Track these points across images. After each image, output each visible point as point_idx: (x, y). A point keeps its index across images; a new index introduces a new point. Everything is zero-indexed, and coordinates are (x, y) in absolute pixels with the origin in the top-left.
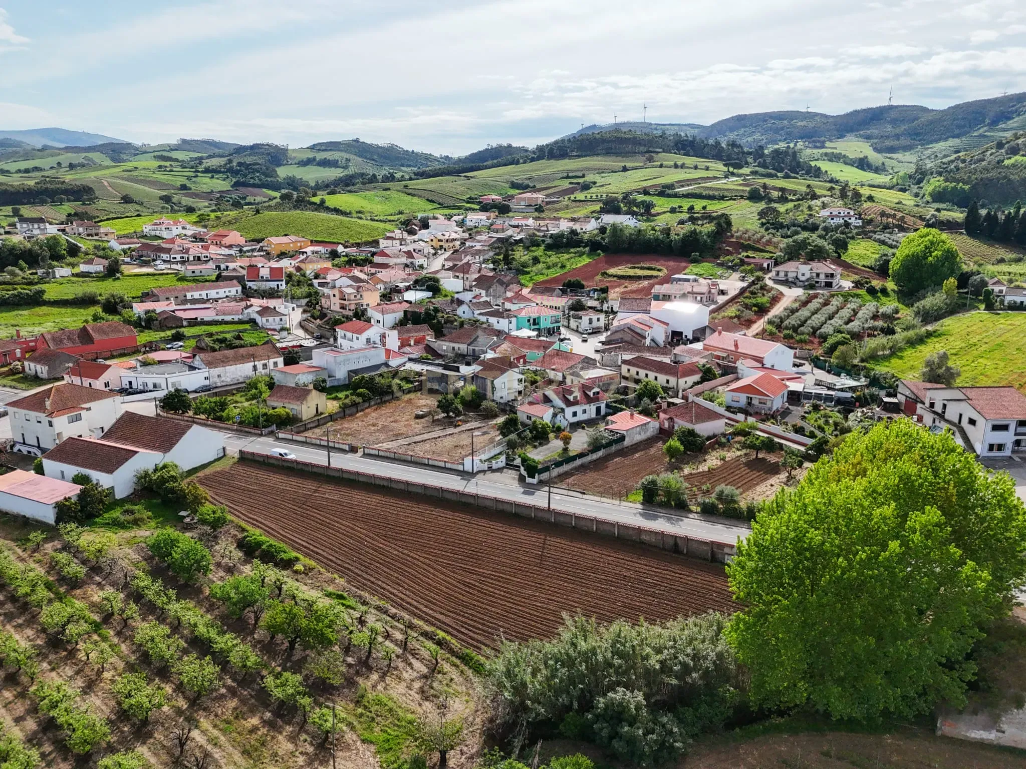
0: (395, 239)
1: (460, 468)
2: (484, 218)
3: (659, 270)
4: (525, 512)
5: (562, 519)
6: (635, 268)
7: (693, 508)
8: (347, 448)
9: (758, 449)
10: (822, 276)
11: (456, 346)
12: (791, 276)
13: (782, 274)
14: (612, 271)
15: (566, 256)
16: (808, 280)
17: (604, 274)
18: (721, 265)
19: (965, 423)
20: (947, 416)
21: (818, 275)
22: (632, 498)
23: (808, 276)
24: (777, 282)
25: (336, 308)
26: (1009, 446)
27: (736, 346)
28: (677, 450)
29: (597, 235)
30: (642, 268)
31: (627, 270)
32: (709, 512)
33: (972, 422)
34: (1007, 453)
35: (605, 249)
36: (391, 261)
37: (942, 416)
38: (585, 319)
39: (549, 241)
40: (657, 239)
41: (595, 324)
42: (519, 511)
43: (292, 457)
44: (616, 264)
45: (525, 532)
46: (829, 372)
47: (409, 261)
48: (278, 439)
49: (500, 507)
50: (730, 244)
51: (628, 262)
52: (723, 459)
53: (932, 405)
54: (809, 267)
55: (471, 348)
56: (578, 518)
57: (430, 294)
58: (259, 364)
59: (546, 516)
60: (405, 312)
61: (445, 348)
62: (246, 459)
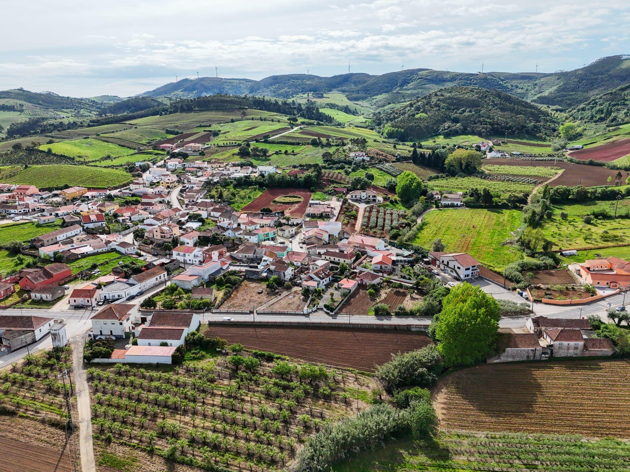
0: (140, 184)
1: (302, 313)
2: (177, 163)
3: (299, 198)
4: (340, 326)
5: (355, 326)
6: (286, 197)
7: (392, 314)
8: (248, 312)
9: (396, 287)
10: (371, 197)
11: (247, 255)
12: (358, 197)
13: (354, 197)
14: (277, 199)
15: (248, 191)
16: (366, 199)
17: (275, 202)
18: (325, 193)
19: (456, 268)
20: (449, 266)
21: (369, 196)
22: (370, 314)
23: (365, 197)
24: (353, 200)
25: (159, 237)
26: (470, 275)
27: (362, 241)
28: (373, 293)
29: (260, 179)
30: (290, 197)
31: (284, 198)
32: (398, 315)
33: (459, 268)
34: (470, 277)
35: (267, 186)
36: (153, 201)
37: (447, 265)
38: (287, 231)
39: (235, 182)
40: (292, 180)
41: (291, 233)
42: (338, 326)
43: (232, 320)
44: (277, 195)
45: (345, 333)
46: (397, 248)
47: (161, 199)
48: (213, 313)
49: (331, 325)
50: (324, 180)
51: (282, 193)
52: (386, 293)
53: (443, 261)
54: (365, 193)
55: (255, 255)
56: (361, 324)
57: (200, 224)
58: (158, 277)
59: (350, 326)
60: (199, 237)
61: (240, 256)
62: (211, 324)
